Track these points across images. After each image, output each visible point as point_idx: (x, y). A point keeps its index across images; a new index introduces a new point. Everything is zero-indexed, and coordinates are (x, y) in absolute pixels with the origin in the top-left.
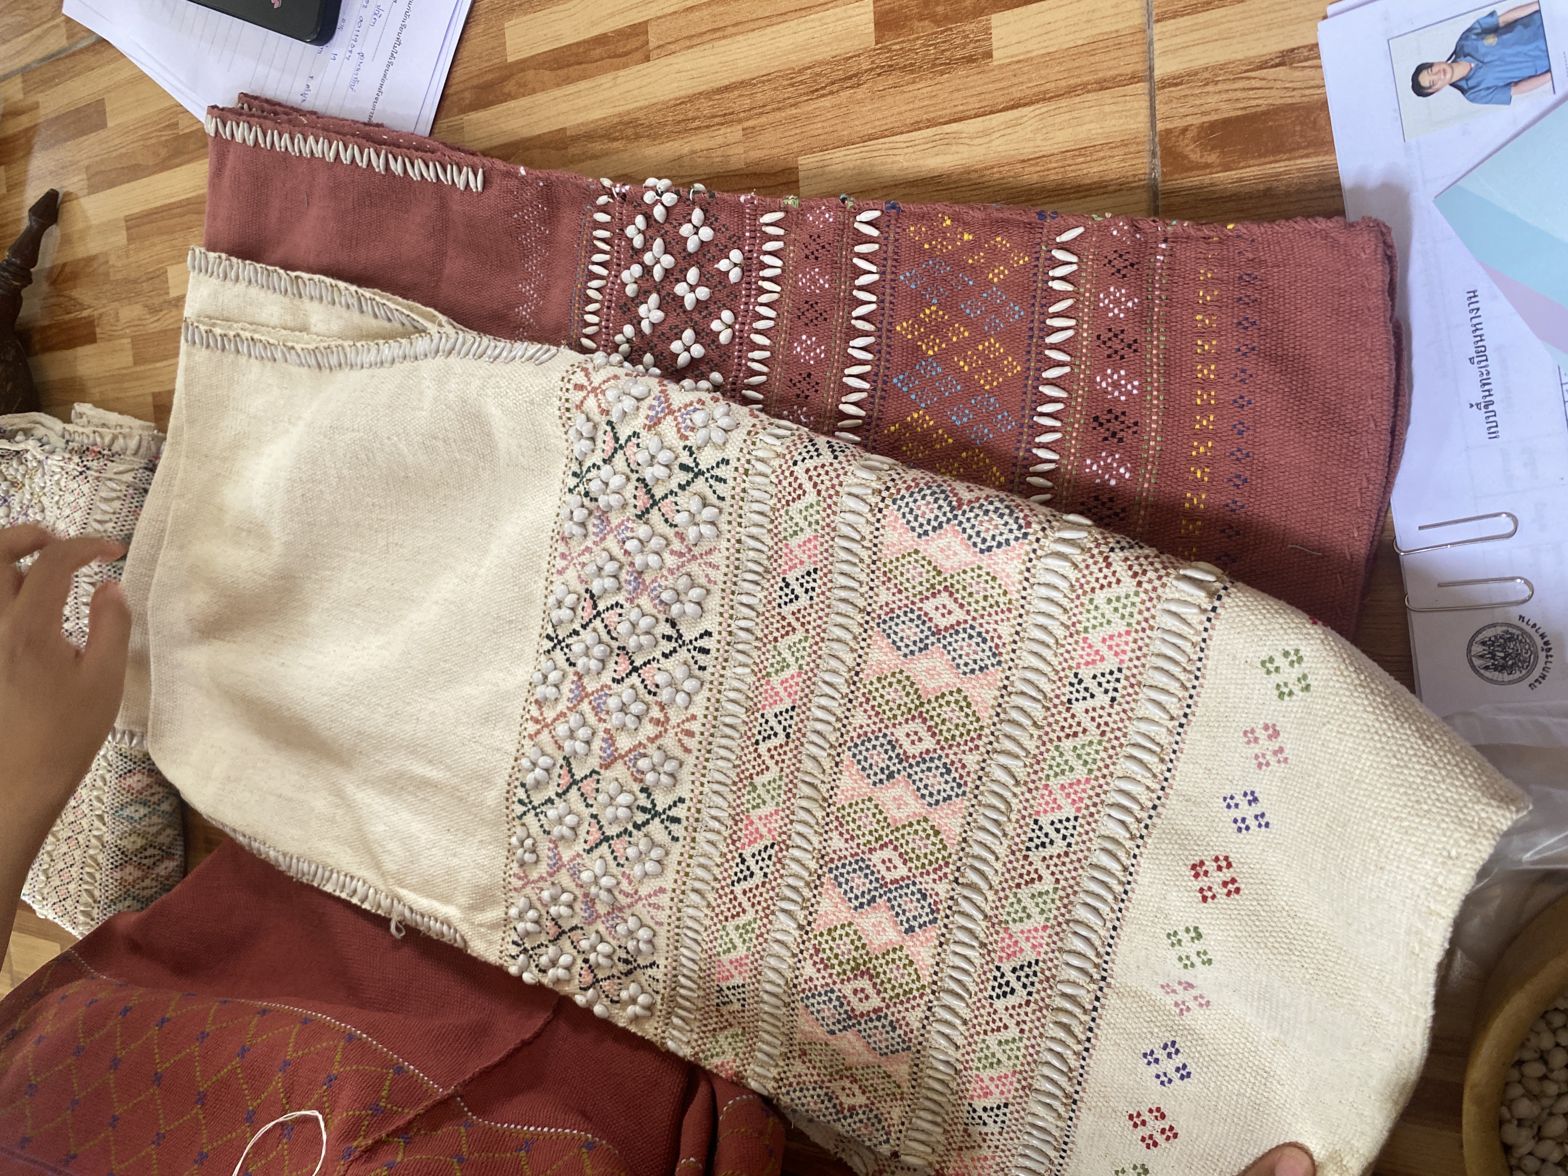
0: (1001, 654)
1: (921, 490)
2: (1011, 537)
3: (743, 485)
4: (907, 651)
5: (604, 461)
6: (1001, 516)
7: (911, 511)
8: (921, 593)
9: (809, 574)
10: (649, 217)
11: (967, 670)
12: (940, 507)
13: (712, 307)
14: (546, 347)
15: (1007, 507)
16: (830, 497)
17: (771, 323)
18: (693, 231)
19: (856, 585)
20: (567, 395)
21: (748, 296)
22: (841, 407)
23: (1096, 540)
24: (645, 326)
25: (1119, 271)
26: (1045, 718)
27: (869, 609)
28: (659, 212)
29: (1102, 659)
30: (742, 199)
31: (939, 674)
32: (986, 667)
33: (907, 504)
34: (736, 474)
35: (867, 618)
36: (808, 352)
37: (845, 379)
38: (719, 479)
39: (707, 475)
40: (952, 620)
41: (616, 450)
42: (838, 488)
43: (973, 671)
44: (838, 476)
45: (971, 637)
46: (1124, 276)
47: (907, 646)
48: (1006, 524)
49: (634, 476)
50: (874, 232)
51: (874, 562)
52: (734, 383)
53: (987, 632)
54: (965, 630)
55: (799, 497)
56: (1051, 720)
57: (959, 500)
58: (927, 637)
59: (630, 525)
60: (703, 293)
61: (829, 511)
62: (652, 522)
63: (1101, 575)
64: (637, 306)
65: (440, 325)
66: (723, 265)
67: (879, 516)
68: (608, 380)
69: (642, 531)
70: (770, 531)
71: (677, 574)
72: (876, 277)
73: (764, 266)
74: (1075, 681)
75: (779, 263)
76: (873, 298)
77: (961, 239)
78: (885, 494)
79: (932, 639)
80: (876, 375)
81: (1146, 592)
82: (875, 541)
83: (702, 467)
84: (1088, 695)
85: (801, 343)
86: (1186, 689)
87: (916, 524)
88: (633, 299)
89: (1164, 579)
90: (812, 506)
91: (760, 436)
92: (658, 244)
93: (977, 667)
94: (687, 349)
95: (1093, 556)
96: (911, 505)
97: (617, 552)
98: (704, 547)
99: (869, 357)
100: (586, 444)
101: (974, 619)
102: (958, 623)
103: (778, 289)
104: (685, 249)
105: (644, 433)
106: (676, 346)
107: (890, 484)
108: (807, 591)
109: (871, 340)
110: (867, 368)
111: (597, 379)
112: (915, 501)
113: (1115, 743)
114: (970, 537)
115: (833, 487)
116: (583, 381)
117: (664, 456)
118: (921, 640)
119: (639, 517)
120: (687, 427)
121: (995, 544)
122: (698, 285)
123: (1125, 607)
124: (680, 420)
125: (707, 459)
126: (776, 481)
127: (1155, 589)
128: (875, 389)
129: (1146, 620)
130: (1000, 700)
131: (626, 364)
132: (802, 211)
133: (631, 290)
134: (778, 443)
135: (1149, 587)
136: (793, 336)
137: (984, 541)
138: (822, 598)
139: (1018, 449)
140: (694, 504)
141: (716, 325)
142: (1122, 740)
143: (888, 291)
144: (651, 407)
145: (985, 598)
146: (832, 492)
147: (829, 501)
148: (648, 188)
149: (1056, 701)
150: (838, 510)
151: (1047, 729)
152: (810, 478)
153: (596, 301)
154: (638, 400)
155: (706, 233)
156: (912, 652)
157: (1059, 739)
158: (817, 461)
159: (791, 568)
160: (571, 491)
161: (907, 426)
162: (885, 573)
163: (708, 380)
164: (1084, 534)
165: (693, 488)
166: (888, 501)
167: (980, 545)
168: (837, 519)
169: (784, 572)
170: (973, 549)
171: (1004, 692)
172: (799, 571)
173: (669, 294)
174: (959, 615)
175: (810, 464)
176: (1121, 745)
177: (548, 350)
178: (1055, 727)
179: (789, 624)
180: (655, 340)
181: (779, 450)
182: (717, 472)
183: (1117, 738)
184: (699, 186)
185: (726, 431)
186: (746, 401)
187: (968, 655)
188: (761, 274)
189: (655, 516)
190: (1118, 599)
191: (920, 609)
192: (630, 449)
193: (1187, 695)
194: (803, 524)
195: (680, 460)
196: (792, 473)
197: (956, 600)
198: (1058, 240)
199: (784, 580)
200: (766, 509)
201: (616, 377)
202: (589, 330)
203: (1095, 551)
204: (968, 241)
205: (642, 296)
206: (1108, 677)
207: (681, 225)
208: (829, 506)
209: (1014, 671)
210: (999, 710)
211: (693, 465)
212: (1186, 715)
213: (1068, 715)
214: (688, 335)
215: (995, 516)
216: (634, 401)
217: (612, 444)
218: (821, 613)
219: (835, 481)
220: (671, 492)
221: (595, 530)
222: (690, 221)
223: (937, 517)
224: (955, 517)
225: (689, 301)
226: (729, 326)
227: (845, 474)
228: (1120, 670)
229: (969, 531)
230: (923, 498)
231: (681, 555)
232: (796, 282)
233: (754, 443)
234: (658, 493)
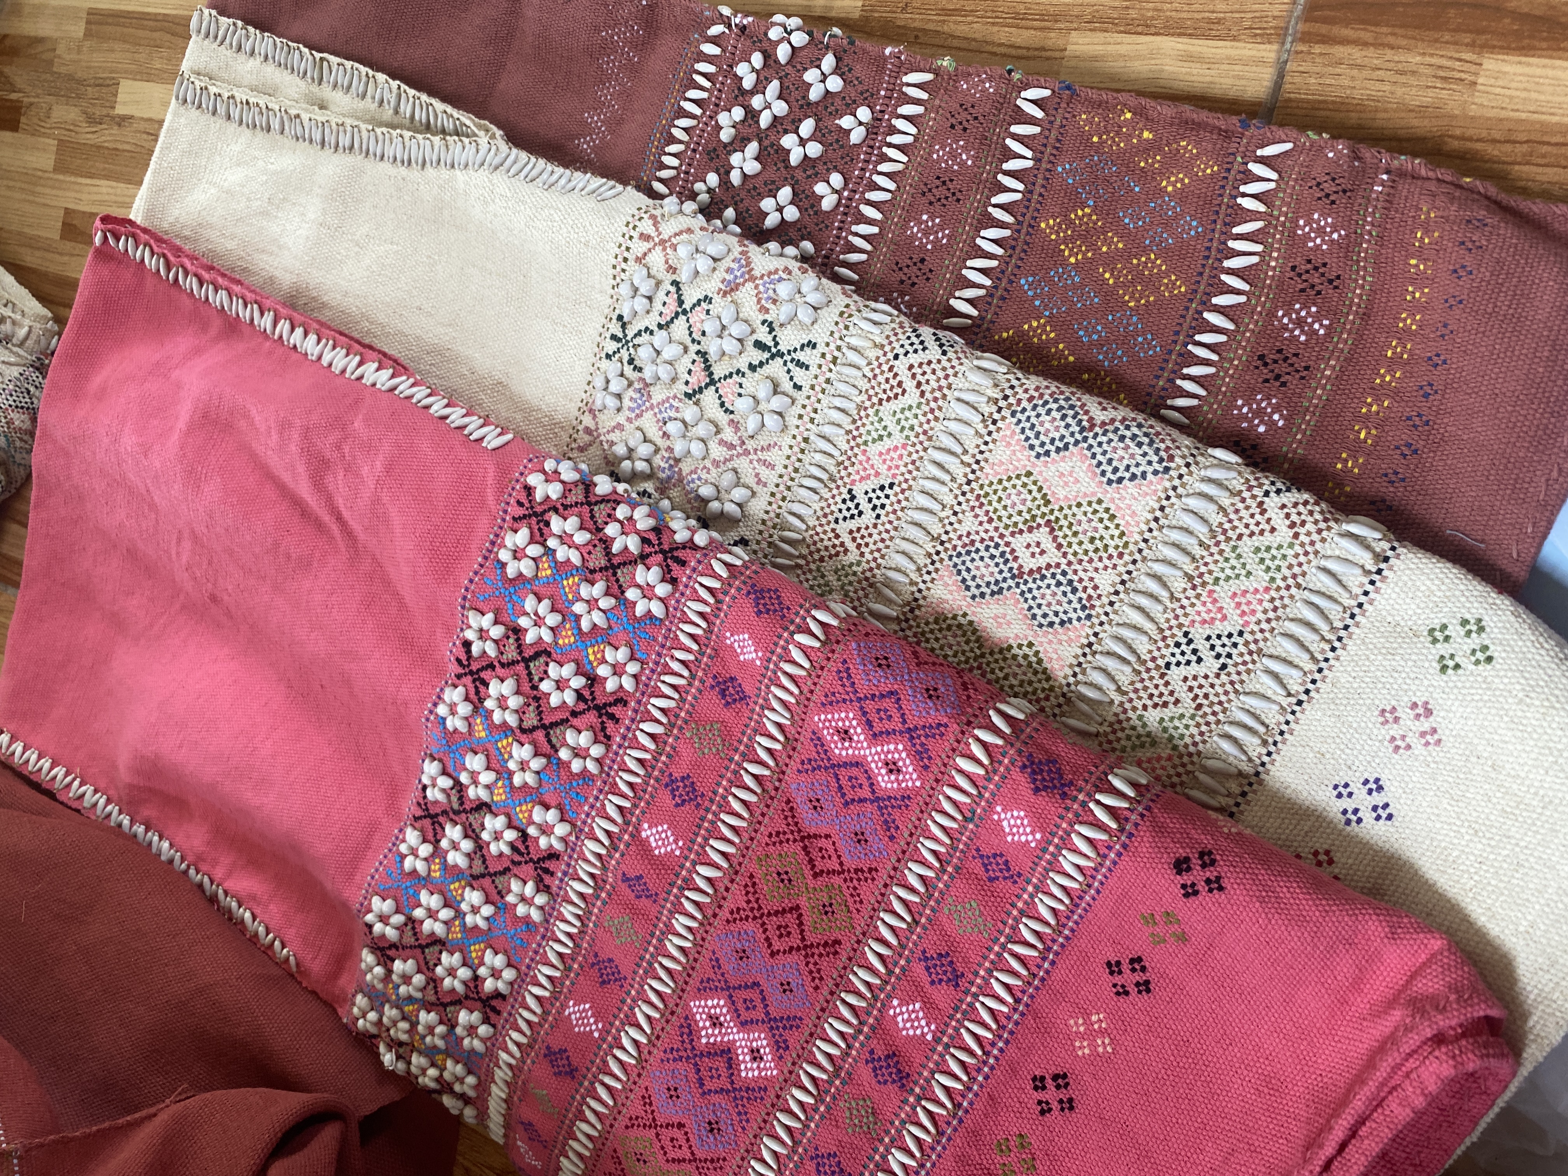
0: (1093, 607)
1: (1046, 403)
2: (1150, 469)
3: (828, 375)
4: (977, 592)
5: (660, 326)
6: (1140, 445)
7: (1033, 426)
8: (1016, 524)
9: (882, 488)
10: (769, 56)
11: (1045, 622)
12: (1068, 426)
13: (820, 167)
14: (612, 183)
15: (1146, 435)
16: (936, 400)
17: (888, 196)
18: (820, 78)
19: (936, 507)
20: (629, 243)
21: (867, 161)
22: (952, 302)
23: (1248, 480)
24: (735, 177)
25: (1327, 196)
26: (1132, 683)
27: (944, 538)
28: (783, 53)
29: (1224, 618)
30: (887, 51)
31: (1009, 623)
32: (1070, 620)
33: (1029, 418)
34: (823, 361)
35: (940, 548)
36: (926, 234)
37: (964, 272)
38: (800, 364)
39: (787, 358)
40: (1042, 561)
41: (677, 314)
42: (945, 391)
43: (1051, 624)
44: (947, 377)
45: (1059, 584)
46: (1333, 202)
47: (978, 586)
48: (1145, 454)
49: (694, 348)
50: (1039, 114)
51: (969, 483)
52: (826, 257)
53: (1081, 580)
54: (1053, 575)
55: (896, 396)
56: (1139, 685)
57: (1091, 420)
58: (1005, 580)
59: (676, 403)
60: (814, 149)
61: (930, 416)
62: (702, 403)
63: (1252, 521)
64: (730, 153)
65: (493, 137)
66: (846, 122)
67: (992, 428)
68: (680, 233)
69: (689, 412)
70: (848, 432)
71: (723, 468)
72: (1029, 164)
73: (894, 131)
74: (1184, 641)
75: (913, 130)
76: (1020, 187)
77: (1140, 136)
78: (1002, 403)
79: (1010, 582)
80: (1003, 272)
81: (1302, 545)
82: (979, 457)
83: (783, 348)
84: (1194, 658)
85: (919, 222)
86: (1316, 661)
87: (1036, 443)
88: (725, 145)
89: (1325, 534)
90: (910, 408)
91: (855, 320)
92: (774, 87)
93: (1057, 620)
94: (780, 209)
95: (1243, 500)
96: (1033, 420)
97: (654, 433)
98: (763, 440)
99: (999, 251)
100: (640, 304)
101: (1070, 564)
102: (1049, 566)
103: (905, 159)
104: (805, 97)
105: (717, 299)
106: (767, 204)
107: (1008, 392)
108: (874, 508)
109: (1007, 233)
110: (994, 263)
111: (668, 229)
112: (1038, 416)
113: (1211, 718)
114: (1100, 464)
115: (940, 388)
116: (651, 231)
117: (736, 330)
118: (997, 582)
119: (688, 396)
120: (769, 298)
121: (1127, 475)
122: (809, 139)
123: (1274, 558)
124: (761, 288)
125: (788, 339)
126: (870, 375)
127: (1312, 543)
128: (996, 287)
129: (1294, 576)
130: (1082, 659)
131: (700, 216)
132: (954, 77)
133: (726, 135)
134: (876, 330)
135: (1306, 540)
136: (911, 213)
137: (1116, 470)
138: (892, 517)
139: (1158, 377)
140: (763, 391)
141: (820, 188)
142: (1221, 716)
143: (1040, 181)
144: (729, 270)
145: (1092, 540)
146: (938, 394)
147: (933, 405)
148: (774, 24)
149: (1150, 665)
150: (941, 416)
151: (1132, 695)
152: (914, 376)
153: (680, 142)
154: (715, 260)
155: (835, 84)
156: (983, 595)
157: (1145, 707)
158: (922, 357)
159: (862, 479)
160: (608, 356)
161: (1023, 334)
162: (978, 497)
163: (797, 247)
164: (1234, 474)
165: (767, 370)
166: (1006, 413)
167: (1109, 475)
168: (938, 426)
169: (853, 482)
170: (1099, 478)
171: (1087, 650)
172: (869, 485)
173: (772, 145)
174: (1053, 556)
175: (914, 359)
176: (1218, 722)
177: (614, 187)
178: (1142, 693)
179: (842, 544)
180: (743, 194)
181: (878, 340)
182: (800, 356)
183: (1214, 713)
184: (836, 30)
185: (815, 309)
186: (837, 279)
187: (1049, 605)
188: (889, 139)
189: (709, 397)
190: (1268, 549)
191: (1007, 544)
192: (697, 316)
193: (1315, 668)
194: (893, 428)
195: (755, 337)
196: (891, 369)
197: (1055, 539)
198: (1259, 152)
199: (850, 491)
200: (851, 407)
201: (689, 231)
202: (665, 174)
203: (1246, 494)
204: (1147, 140)
205: (739, 143)
206: (1225, 640)
207: (806, 69)
208: (932, 411)
209: (1106, 627)
210: (1077, 669)
211: (771, 344)
212: (1307, 692)
213: (1161, 682)
214: (786, 193)
215: (1132, 445)
216: (711, 261)
217: (673, 306)
218: (885, 536)
219: (943, 383)
220: (738, 372)
221: (633, 405)
222: (819, 67)
223: (1062, 437)
224: (1085, 439)
225: (795, 158)
226: (837, 192)
227: (956, 375)
228: (1241, 633)
229: (1099, 457)
230: (1049, 412)
231: (731, 447)
232: (930, 154)
233: (847, 328)
234: (719, 371)
